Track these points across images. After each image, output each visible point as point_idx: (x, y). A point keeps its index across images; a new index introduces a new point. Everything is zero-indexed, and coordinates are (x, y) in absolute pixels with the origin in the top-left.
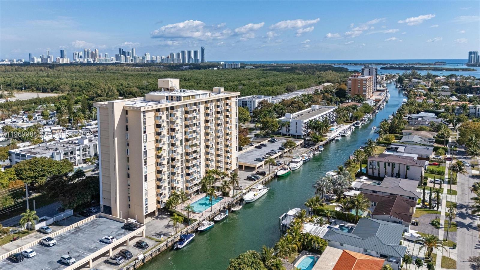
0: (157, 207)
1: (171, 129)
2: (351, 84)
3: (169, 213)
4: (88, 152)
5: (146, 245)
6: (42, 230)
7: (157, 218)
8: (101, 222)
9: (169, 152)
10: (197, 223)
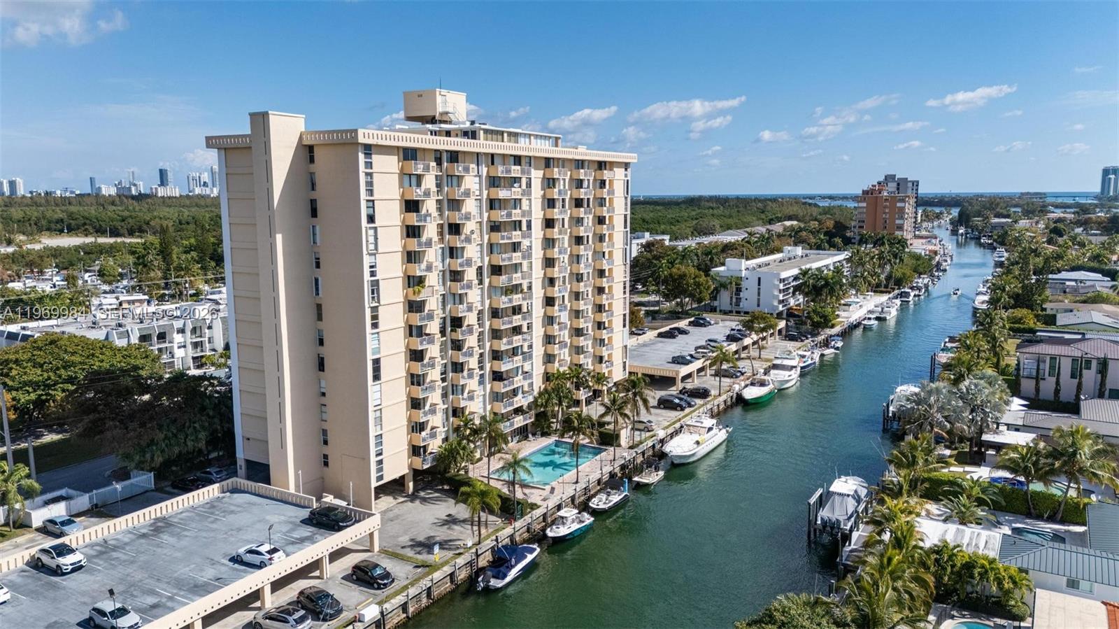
0: (410, 466)
1: (450, 225)
2: (865, 210)
3: (446, 487)
4: (207, 339)
5: (387, 575)
6: (51, 527)
7: (413, 497)
8: (238, 506)
9: (444, 299)
10: (538, 513)
